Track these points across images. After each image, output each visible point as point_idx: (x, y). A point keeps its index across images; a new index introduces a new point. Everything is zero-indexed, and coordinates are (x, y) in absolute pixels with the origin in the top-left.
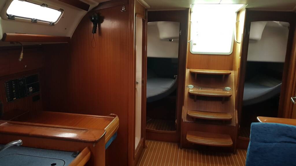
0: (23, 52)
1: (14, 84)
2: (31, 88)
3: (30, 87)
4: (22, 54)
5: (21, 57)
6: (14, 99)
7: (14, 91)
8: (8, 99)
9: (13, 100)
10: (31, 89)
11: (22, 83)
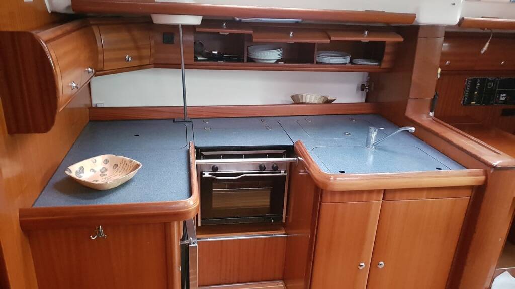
0: (490, 42)
1: (479, 84)
2: (505, 95)
3: (503, 94)
4: (488, 44)
5: (485, 48)
6: (472, 103)
7: (476, 93)
8: (464, 101)
9: (470, 104)
10: (503, 97)
11: (492, 85)
